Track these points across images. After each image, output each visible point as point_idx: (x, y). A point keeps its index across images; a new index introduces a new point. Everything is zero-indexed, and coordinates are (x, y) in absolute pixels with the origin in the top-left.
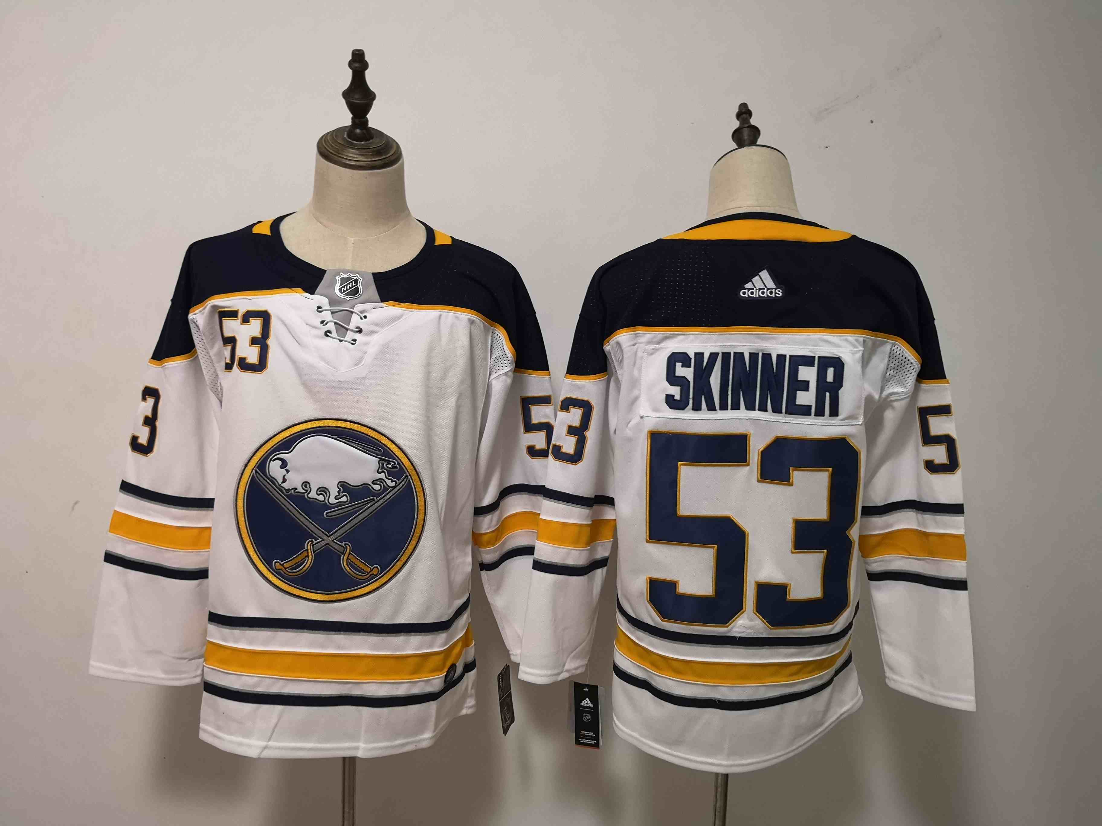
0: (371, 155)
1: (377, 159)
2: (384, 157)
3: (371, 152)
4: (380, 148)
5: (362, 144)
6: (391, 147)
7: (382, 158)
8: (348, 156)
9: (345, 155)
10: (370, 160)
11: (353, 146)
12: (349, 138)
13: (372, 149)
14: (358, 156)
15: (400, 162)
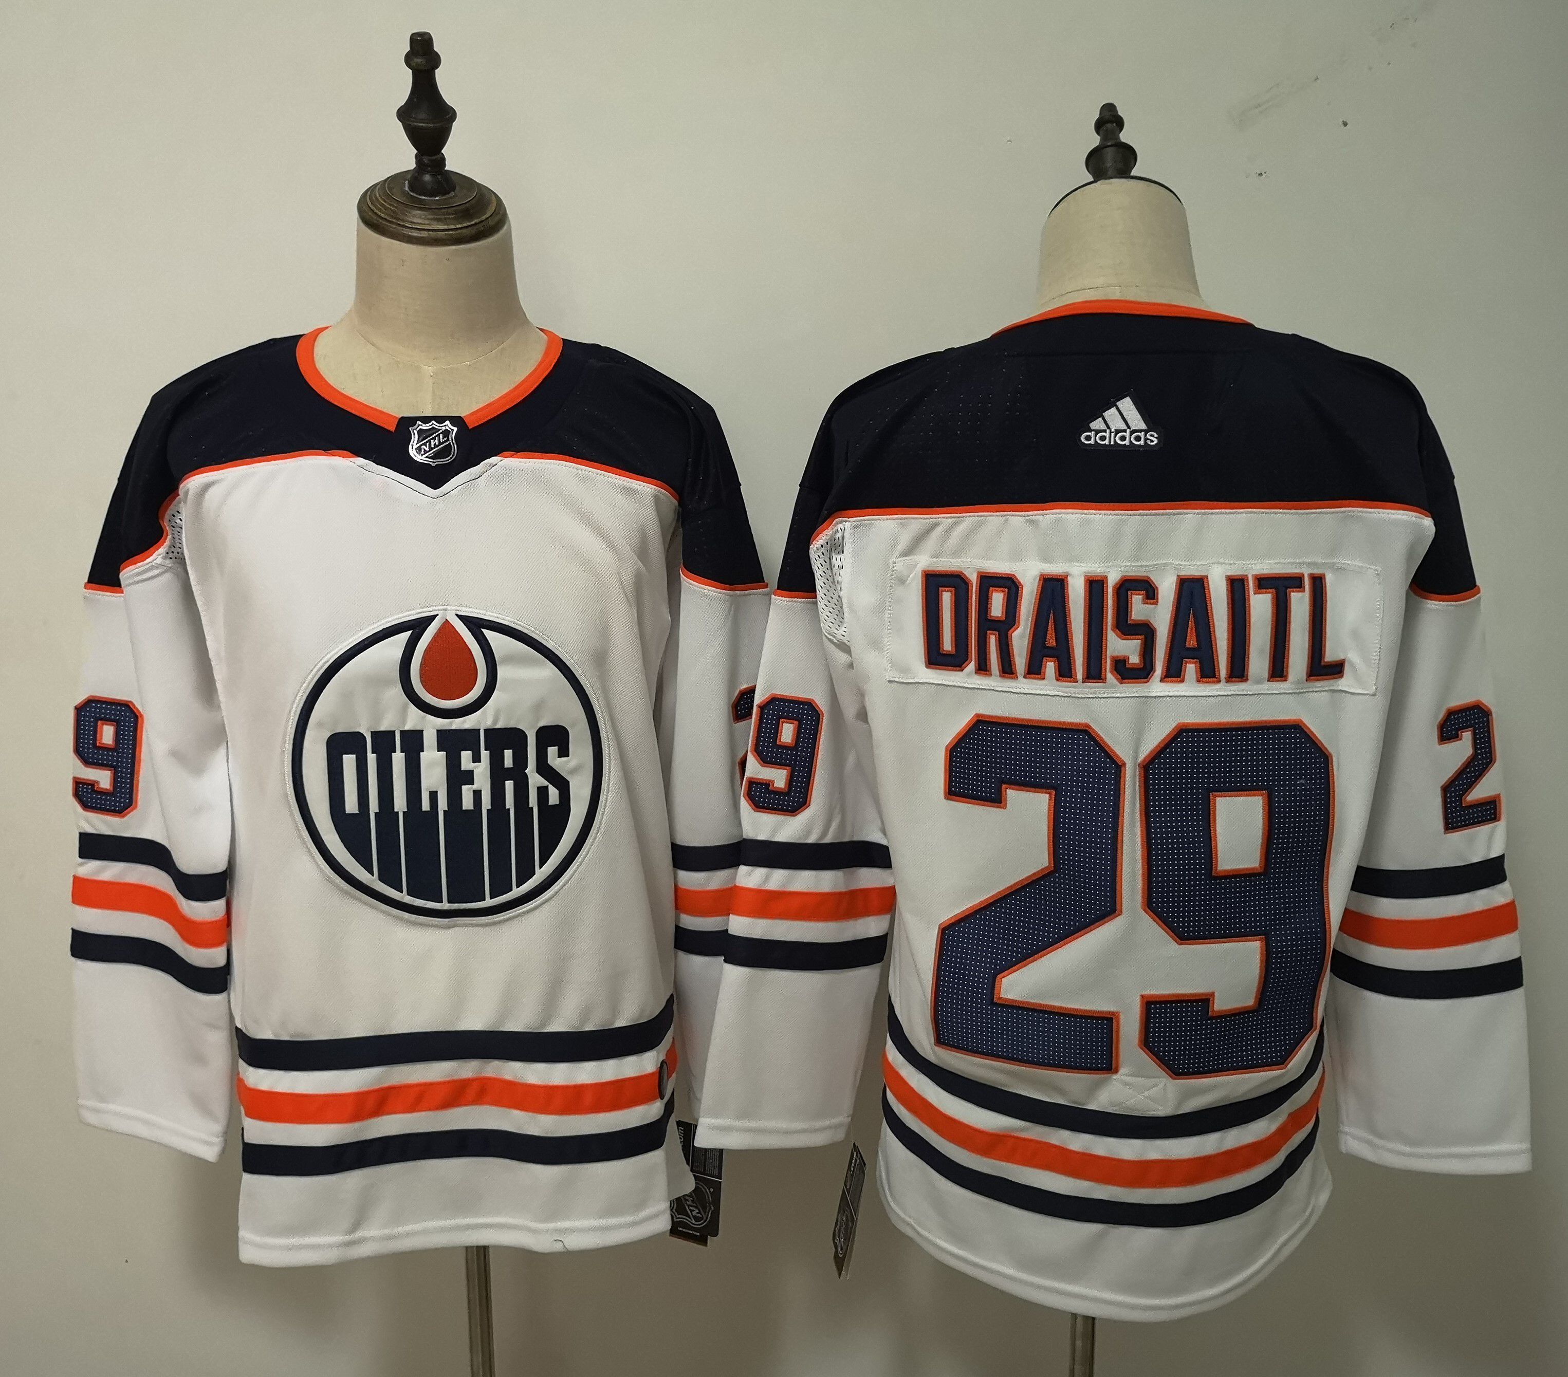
0: (452, 218)
1: (465, 225)
2: (477, 221)
3: (453, 214)
4: (467, 205)
5: (437, 200)
6: (489, 203)
7: (473, 223)
8: (414, 223)
9: (408, 221)
10: (452, 227)
11: (422, 207)
12: (413, 192)
13: (454, 208)
14: (431, 222)
15: (505, 227)
